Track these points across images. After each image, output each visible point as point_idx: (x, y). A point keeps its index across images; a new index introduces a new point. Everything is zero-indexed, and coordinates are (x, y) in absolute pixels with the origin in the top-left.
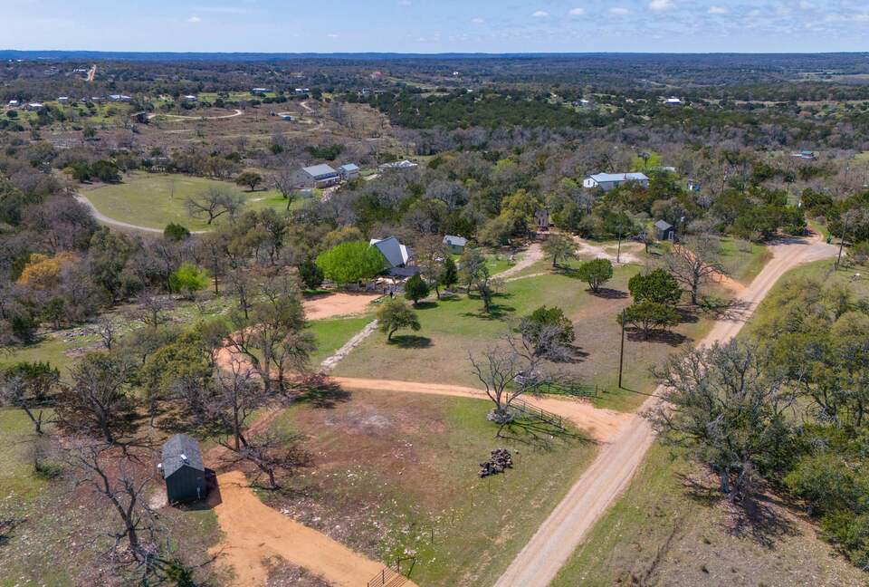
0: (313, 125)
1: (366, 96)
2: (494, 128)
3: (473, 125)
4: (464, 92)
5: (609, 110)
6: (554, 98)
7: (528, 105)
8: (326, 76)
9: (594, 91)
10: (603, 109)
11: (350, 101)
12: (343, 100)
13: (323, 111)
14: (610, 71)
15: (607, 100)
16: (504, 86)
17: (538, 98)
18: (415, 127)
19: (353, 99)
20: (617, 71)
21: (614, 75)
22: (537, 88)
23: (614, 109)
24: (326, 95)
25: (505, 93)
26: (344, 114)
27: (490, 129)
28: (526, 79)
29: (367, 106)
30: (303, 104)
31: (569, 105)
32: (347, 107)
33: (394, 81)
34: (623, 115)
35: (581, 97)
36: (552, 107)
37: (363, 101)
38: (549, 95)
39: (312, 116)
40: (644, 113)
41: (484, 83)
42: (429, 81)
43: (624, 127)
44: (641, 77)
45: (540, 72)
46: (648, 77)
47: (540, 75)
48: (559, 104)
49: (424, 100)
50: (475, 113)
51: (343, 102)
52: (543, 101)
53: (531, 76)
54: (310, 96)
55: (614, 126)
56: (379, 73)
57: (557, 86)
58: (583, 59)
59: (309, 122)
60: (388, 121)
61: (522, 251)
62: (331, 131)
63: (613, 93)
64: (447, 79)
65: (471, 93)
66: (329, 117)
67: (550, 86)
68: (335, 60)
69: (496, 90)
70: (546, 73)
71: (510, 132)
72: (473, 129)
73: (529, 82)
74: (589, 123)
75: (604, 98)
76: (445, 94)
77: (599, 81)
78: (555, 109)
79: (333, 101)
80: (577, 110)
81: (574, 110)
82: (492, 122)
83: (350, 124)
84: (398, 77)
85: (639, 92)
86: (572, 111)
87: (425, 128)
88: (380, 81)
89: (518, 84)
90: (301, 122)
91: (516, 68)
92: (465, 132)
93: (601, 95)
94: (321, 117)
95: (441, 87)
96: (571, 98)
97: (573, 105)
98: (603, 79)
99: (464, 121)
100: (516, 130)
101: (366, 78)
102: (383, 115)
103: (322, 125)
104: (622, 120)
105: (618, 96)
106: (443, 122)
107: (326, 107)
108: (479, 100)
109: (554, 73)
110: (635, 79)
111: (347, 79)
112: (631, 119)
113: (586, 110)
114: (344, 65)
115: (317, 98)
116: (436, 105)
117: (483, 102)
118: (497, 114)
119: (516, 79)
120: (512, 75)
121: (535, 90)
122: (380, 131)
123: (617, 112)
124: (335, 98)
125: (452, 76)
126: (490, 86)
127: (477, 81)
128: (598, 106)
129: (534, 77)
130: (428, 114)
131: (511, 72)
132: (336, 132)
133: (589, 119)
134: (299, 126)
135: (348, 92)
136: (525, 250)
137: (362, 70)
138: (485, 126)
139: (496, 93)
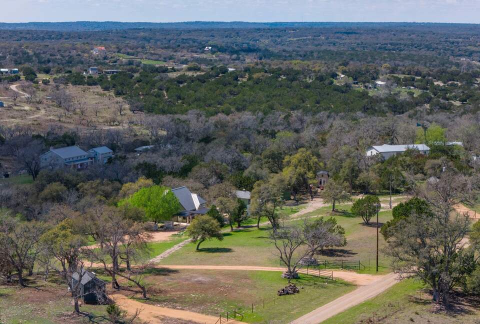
0: (33, 112)
1: (96, 76)
2: (265, 113)
3: (238, 110)
4: (224, 71)
5: (411, 94)
6: (342, 79)
7: (307, 86)
8: (30, 52)
9: (393, 71)
10: (404, 93)
11: (75, 83)
12: (66, 81)
13: (40, 95)
14: (419, 47)
15: (409, 82)
16: (275, 64)
17: (321, 79)
18: (164, 112)
19: (78, 80)
20: (428, 48)
21: (423, 52)
22: (320, 67)
23: (417, 93)
24: (41, 77)
25: (277, 73)
26: (68, 99)
27: (260, 114)
28: (305, 57)
29: (98, 89)
30: (13, 87)
31: (360, 88)
32: (72, 90)
33: (124, 59)
34: (429, 100)
35: (375, 79)
36: (337, 89)
37: (92, 82)
38: (334, 76)
39: (28, 101)
40: (455, 98)
41: (248, 61)
42: (171, 58)
43: (428, 114)
44: (461, 55)
45: (323, 48)
46: (470, 54)
47: (325, 51)
48: (347, 86)
49: (171, 80)
50: (240, 95)
51: (66, 84)
52: (327, 82)
53: (312, 52)
54: (23, 77)
55: (416, 112)
56: (103, 48)
57: (345, 64)
58: (383, 31)
59: (27, 108)
60: (127, 106)
61: (304, 203)
62: (57, 119)
63: (418, 73)
64: (195, 55)
65: (232, 73)
66: (50, 103)
67: (337, 64)
68: (36, 32)
69: (266, 68)
70: (332, 48)
71: (286, 117)
72: (240, 114)
73: (309, 60)
74: (386, 109)
75: (405, 80)
76: (198, 73)
77: (403, 59)
78: (343, 92)
79: (52, 83)
80: (371, 93)
81: (367, 93)
82: (263, 106)
83: (78, 111)
84: (128, 54)
85: (452, 74)
86: (364, 95)
87: (176, 113)
88: (105, 58)
89: (294, 61)
90: (16, 108)
91: (290, 42)
92: (229, 118)
93: (402, 76)
94: (40, 102)
95: (191, 65)
96: (363, 79)
97: (366, 87)
98: (407, 57)
99: (227, 105)
100: (294, 115)
101: (86, 55)
102: (120, 99)
103: (43, 112)
104: (427, 106)
105: (424, 77)
106: (199, 107)
107: (43, 90)
108: (245, 80)
109: (342, 49)
110: (451, 57)
111: (59, 57)
112: (438, 104)
113: (383, 93)
114: (50, 38)
115: (32, 80)
116: (188, 86)
117: (250, 83)
118: (268, 96)
119: (290, 56)
120: (284, 51)
121: (317, 69)
122: (119, 118)
123: (421, 96)
124: (55, 79)
125: (203, 52)
126: (257, 64)
127: (238, 59)
128: (398, 89)
129: (315, 55)
130: (179, 98)
131: (284, 47)
132: (63, 119)
133: (386, 103)
134: (15, 113)
135: (70, 72)
136: (307, 203)
137: (79, 44)
138: (254, 112)
139: (266, 72)
